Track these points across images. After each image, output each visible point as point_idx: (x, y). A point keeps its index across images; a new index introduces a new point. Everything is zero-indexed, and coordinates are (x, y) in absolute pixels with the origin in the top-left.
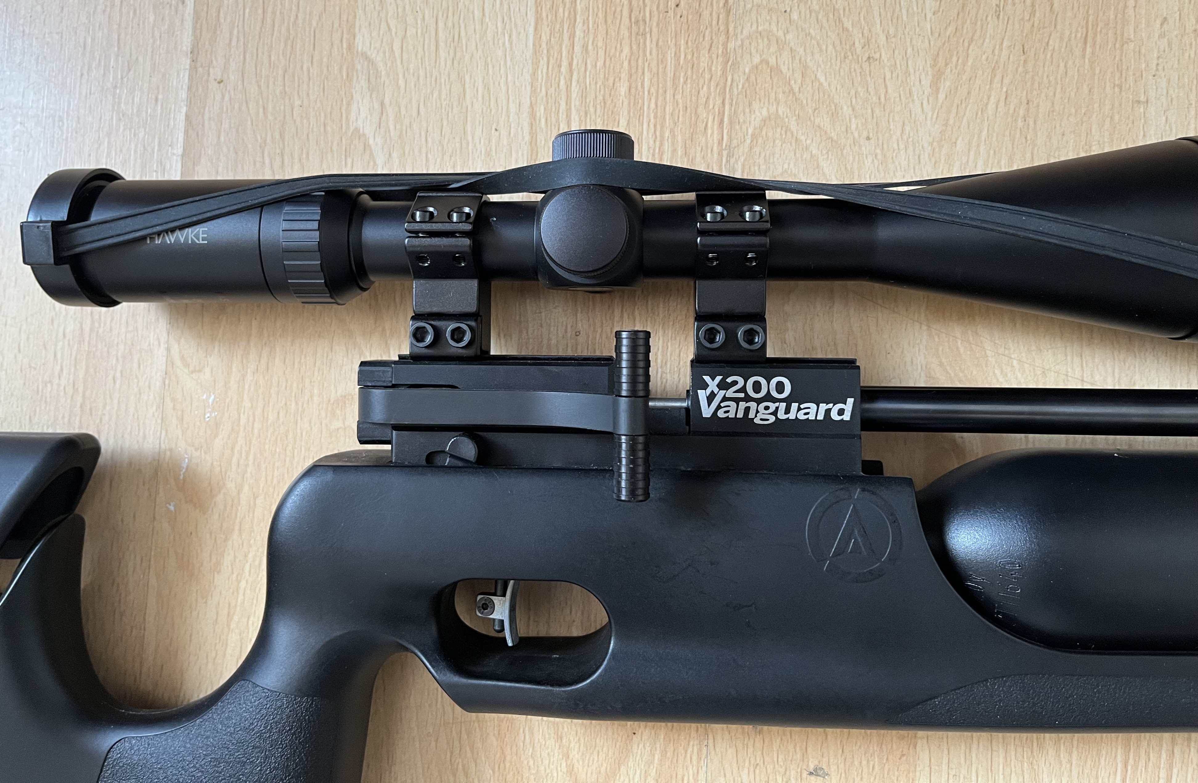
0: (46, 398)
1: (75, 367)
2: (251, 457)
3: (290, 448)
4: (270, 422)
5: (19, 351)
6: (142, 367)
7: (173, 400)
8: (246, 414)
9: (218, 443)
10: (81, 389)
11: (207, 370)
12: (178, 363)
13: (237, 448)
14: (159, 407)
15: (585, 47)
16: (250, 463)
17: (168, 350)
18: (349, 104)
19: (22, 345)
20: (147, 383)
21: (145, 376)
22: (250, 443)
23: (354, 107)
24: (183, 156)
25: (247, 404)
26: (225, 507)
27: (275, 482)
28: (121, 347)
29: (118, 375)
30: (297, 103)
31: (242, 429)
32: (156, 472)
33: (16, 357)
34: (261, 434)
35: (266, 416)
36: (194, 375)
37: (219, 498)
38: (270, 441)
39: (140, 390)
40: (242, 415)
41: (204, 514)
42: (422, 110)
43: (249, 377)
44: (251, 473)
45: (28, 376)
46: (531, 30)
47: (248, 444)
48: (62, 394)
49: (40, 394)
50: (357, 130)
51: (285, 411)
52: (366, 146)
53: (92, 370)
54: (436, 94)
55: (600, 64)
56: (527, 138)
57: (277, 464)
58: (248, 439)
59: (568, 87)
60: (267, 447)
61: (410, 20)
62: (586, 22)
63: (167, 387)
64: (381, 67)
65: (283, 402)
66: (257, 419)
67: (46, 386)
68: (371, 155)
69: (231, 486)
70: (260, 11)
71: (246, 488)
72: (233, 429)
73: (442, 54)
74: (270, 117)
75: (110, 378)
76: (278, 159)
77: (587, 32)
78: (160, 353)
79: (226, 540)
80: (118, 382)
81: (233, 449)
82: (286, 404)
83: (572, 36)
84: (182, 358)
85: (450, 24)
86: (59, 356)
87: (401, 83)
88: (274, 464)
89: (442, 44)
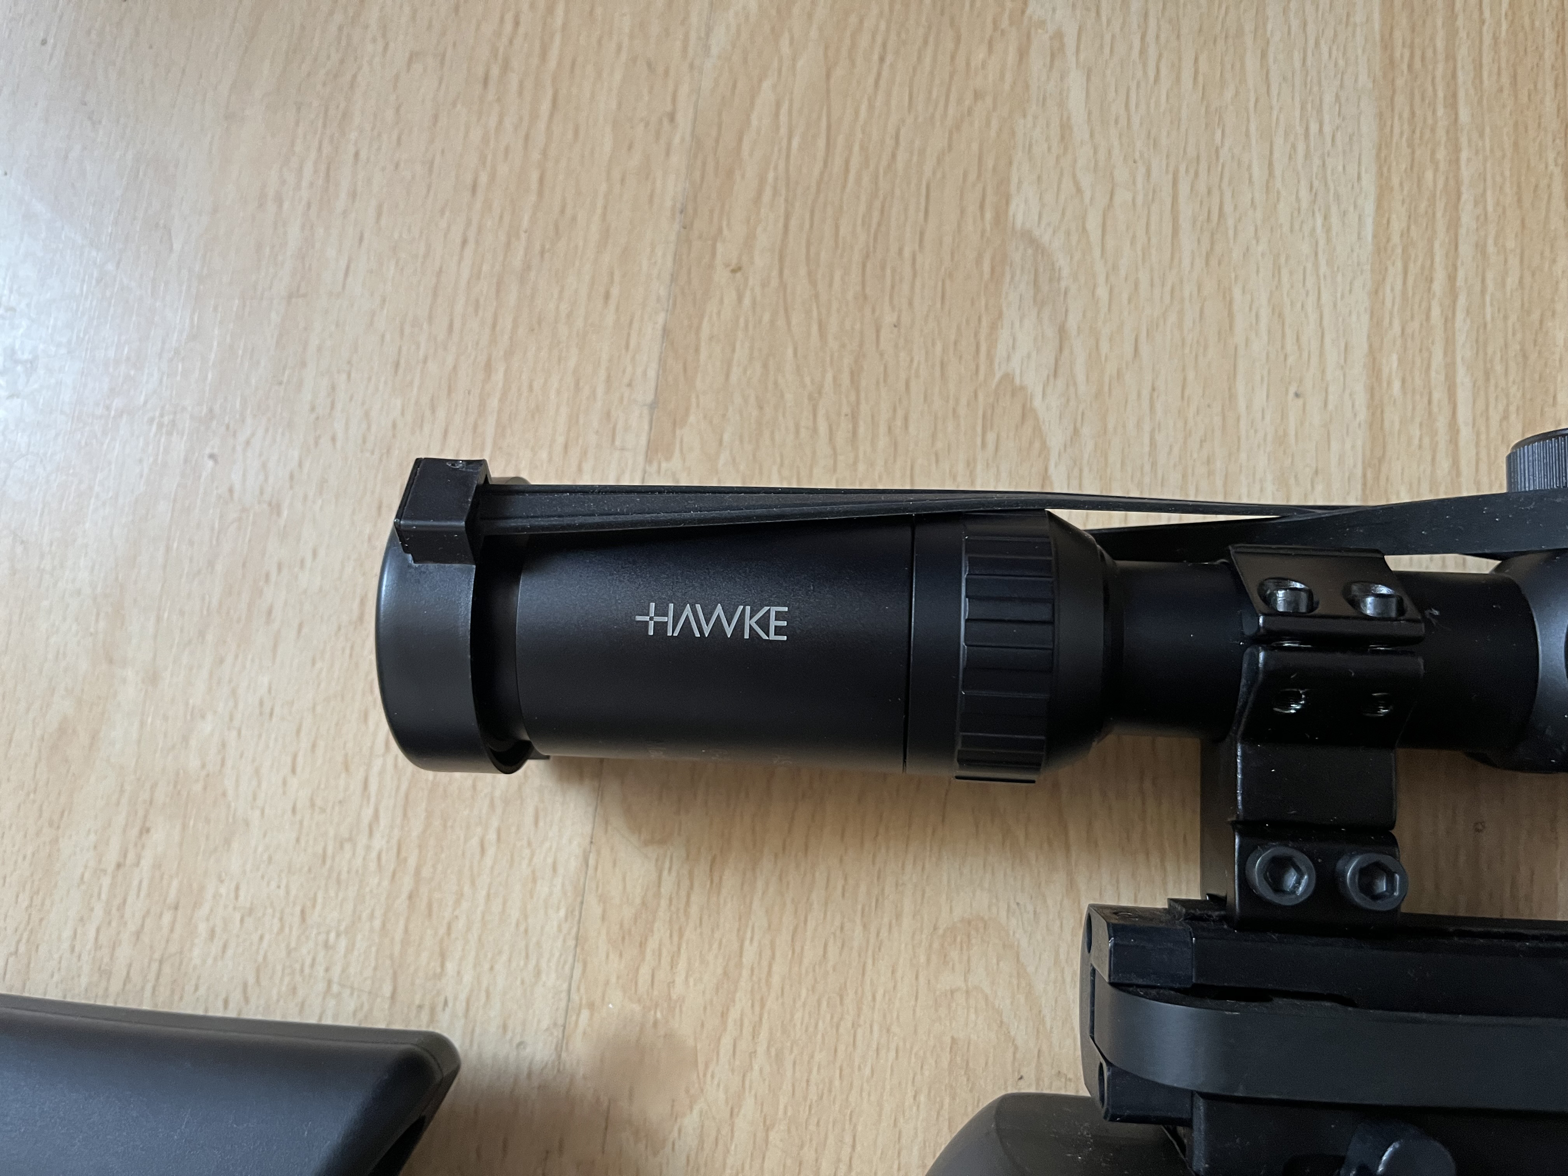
0: (339, 874)
1: (405, 815)
2: (764, 1035)
3: (847, 1023)
4: (806, 961)
5: (294, 771)
6: (541, 824)
7: (603, 899)
8: (756, 944)
10: (412, 862)
12: (618, 818)
13: (734, 1014)
14: (573, 911)
15: (1480, 248)
16: (761, 1049)
18: (994, 327)
19: (300, 759)
20: (550, 860)
21: (547, 844)
22: (763, 1006)
23: (1004, 335)
24: (653, 406)
26: (702, 1142)
27: (813, 1096)
29: (492, 836)
30: (889, 318)
31: (745, 973)
33: (285, 783)
34: (787, 987)
35: (798, 949)
38: (804, 1005)
39: (533, 872)
40: (747, 943)
42: (1144, 349)
44: (761, 1070)
45: (305, 823)
46: (1369, 208)
47: (757, 1008)
48: (372, 866)
49: (329, 862)
50: (1008, 377)
51: (839, 944)
52: (1027, 412)
53: (437, 823)
54: (1172, 318)
55: (1512, 281)
56: (1363, 415)
57: (818, 1057)
58: (758, 997)
59: (1449, 321)
60: (798, 1015)
61: (1121, 174)
62: (1480, 200)
63: (591, 871)
64: (1062, 261)
65: (837, 923)
66: (778, 954)
67: (342, 847)
68: (1037, 429)
70: (821, 143)
71: (749, 1105)
72: (725, 973)
73: (1187, 242)
74: (833, 344)
75: (475, 842)
76: (845, 426)
77: (1483, 220)
80: (491, 851)
81: (724, 1015)
82: (842, 928)
83: (1454, 224)
85: (1202, 188)
86: (373, 787)
87: (1102, 292)
88: (812, 1057)
89: (1185, 224)
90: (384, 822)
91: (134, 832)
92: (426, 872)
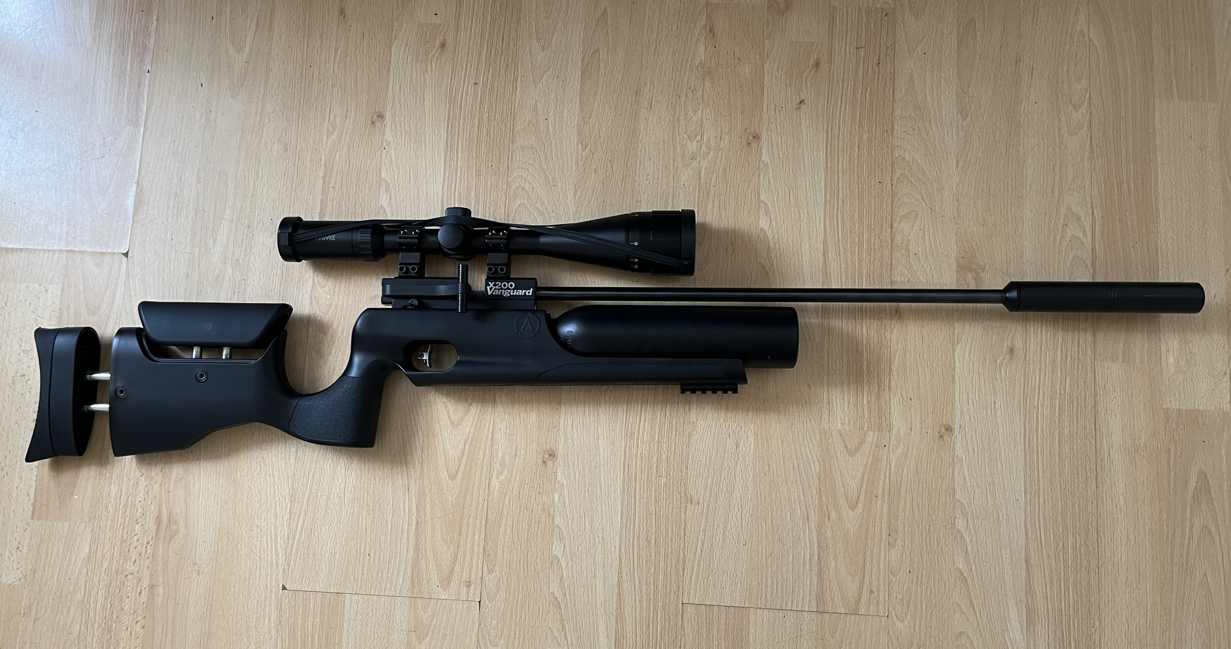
7: (315, 297)
9: (331, 311)
11: (327, 287)
12: (317, 284)
13: (338, 313)
15: (461, 179)
17: (313, 280)
18: (379, 196)
23: (381, 198)
24: (320, 213)
25: (341, 298)
28: (297, 279)
29: (295, 288)
30: (361, 196)
32: (309, 321)
36: (323, 289)
37: (331, 330)
41: (325, 335)
42: (404, 199)
43: (342, 289)
46: (442, 173)
48: (276, 290)
50: (381, 205)
52: (385, 211)
54: (409, 194)
55: (465, 185)
56: (440, 209)
59: (455, 193)
61: (401, 168)
62: (461, 171)
64: (391, 184)
68: (386, 214)
69: (335, 326)
70: (348, 164)
71: (340, 326)
72: (336, 307)
73: (412, 180)
74: (351, 200)
75: (293, 290)
76: (354, 215)
77: (461, 174)
78: (310, 281)
79: (333, 344)
83: (456, 175)
84: (318, 282)
85: (414, 170)
86: (274, 282)
87: (397, 189)
89: (412, 177)
90: (277, 287)
91: (233, 292)
92: (285, 295)
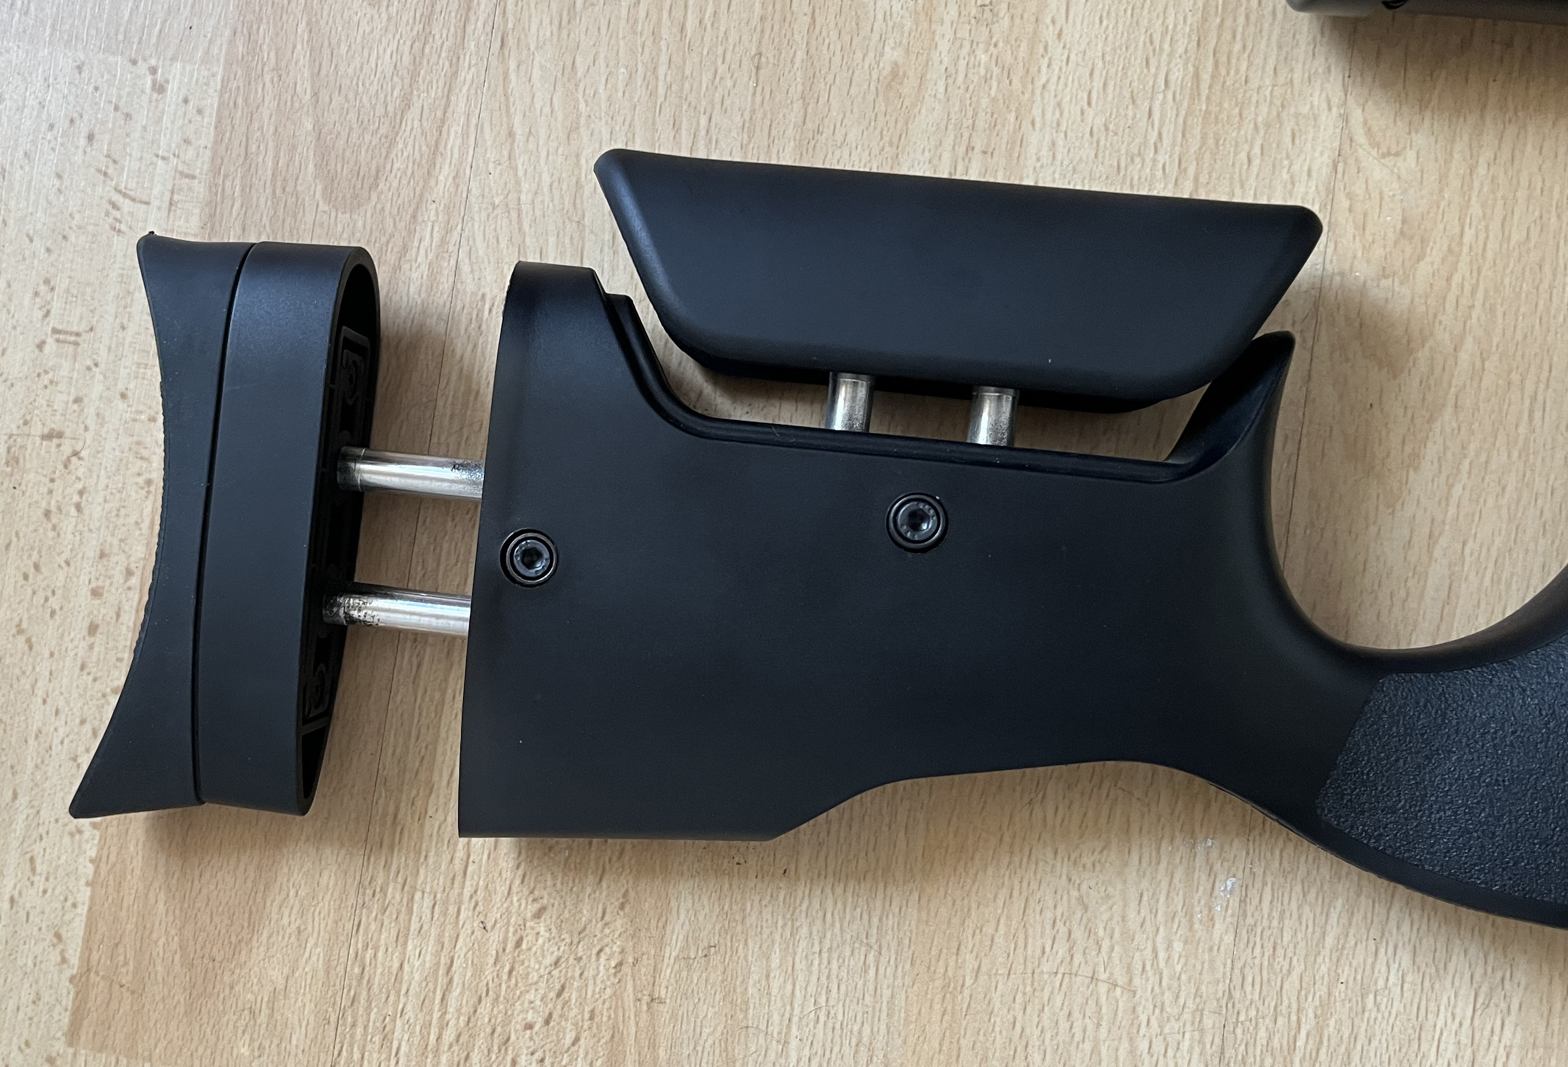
0: (1132, 179)
1: (1184, 136)
2: (1480, 295)
3: (1545, 286)
4: (1512, 243)
5: (1089, 104)
6: (1297, 142)
7: (1350, 196)
8: (1473, 227)
9: (1424, 269)
10: (1191, 171)
11: (1411, 155)
12: (1360, 137)
13: (1456, 279)
14: (1325, 205)
16: (1478, 304)
17: (1345, 118)
19: (1094, 95)
20: (1306, 168)
21: (1302, 157)
22: (1479, 273)
25: (1475, 209)
26: (1432, 369)
27: (1519, 336)
28: (1264, 109)
29: (1257, 150)
31: (1465, 249)
32: (1316, 306)
33: (1082, 113)
34: (1498, 261)
35: (1507, 233)
36: (1387, 161)
37: (1422, 355)
38: (1512, 272)
39: (1292, 177)
40: (1467, 227)
41: (1395, 377)
43: (1482, 170)
44: (1479, 319)
45: (1102, 143)
47: (1475, 275)
48: (1159, 173)
49: (1122, 172)
51: (1539, 228)
53: (1211, 142)
57: (1523, 309)
58: (1475, 267)
60: (1507, 281)
63: (1339, 175)
65: (1537, 214)
66: (1491, 236)
67: (1132, 161)
69: (1443, 337)
71: (1469, 344)
72: (1450, 250)
75: (1243, 156)
78: (1329, 121)
79: (1431, 420)
80: (1256, 162)
81: (1449, 280)
82: (1541, 217)
84: (1369, 131)
88: (1518, 309)
90: (1166, 141)
91: (963, 149)
92: (1203, 179)
